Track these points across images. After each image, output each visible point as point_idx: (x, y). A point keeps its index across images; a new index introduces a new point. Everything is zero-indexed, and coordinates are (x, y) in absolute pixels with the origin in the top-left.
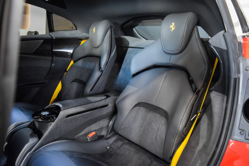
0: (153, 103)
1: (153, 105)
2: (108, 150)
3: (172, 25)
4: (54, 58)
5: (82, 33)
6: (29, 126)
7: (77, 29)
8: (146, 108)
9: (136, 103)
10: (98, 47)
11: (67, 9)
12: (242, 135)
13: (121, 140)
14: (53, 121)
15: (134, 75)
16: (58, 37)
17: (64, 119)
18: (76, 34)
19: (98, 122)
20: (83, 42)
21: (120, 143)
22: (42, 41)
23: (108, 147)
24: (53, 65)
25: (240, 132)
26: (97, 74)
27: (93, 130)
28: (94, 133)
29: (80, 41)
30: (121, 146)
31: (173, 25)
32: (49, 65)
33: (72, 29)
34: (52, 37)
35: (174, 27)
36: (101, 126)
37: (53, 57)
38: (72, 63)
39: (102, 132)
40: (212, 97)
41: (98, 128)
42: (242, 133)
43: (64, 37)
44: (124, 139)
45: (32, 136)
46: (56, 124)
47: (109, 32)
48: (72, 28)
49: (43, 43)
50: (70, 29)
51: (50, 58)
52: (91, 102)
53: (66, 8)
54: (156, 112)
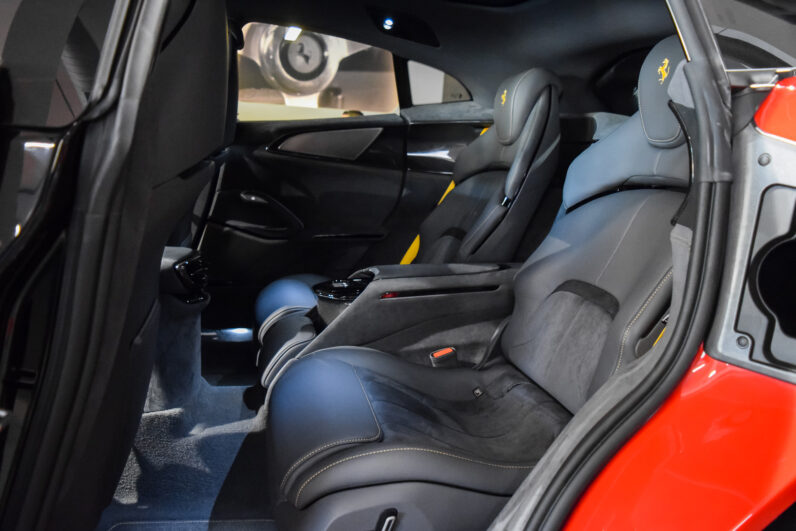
0: (597, 281)
1: (595, 287)
2: (478, 398)
3: (662, 65)
4: (408, 175)
5: (483, 109)
6: (308, 315)
7: (472, 100)
8: (579, 294)
9: (560, 282)
10: (510, 144)
11: (439, 48)
12: (744, 346)
13: (513, 377)
14: (351, 301)
15: (570, 210)
16: (419, 119)
17: (377, 301)
18: (468, 111)
19: (466, 328)
20: (484, 131)
21: (508, 383)
22: (380, 129)
23: (478, 391)
24: (405, 192)
25: (739, 339)
26: (493, 212)
27: (449, 342)
28: (449, 351)
29: (477, 131)
30: (508, 391)
31: (666, 67)
32: (395, 194)
33: (458, 99)
34: (405, 121)
35: (666, 70)
36: (474, 339)
37: (405, 171)
38: (452, 186)
39: (474, 354)
40: (673, 240)
41: (462, 340)
42: (743, 341)
43: (437, 119)
44: (522, 376)
45: (304, 329)
46: (356, 309)
47: (541, 102)
48: (461, 96)
49: (382, 135)
50: (453, 99)
51: (398, 174)
52: (451, 273)
53: (438, 45)
54: (595, 304)
